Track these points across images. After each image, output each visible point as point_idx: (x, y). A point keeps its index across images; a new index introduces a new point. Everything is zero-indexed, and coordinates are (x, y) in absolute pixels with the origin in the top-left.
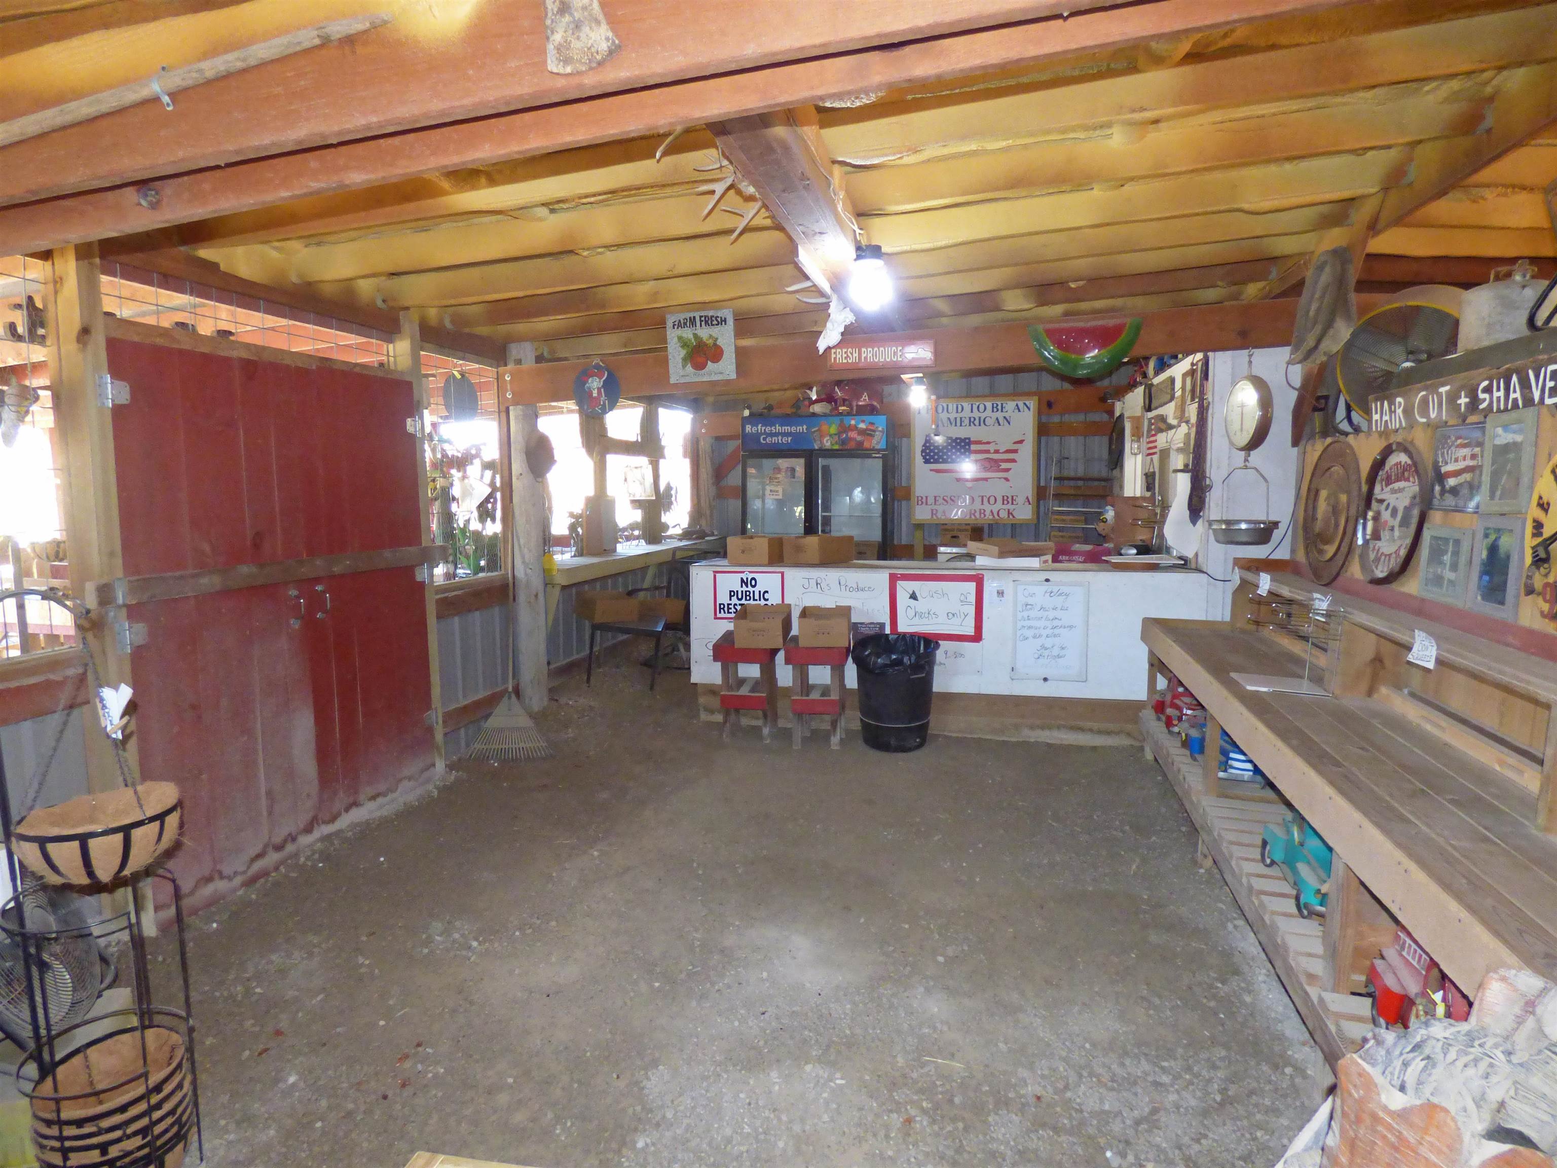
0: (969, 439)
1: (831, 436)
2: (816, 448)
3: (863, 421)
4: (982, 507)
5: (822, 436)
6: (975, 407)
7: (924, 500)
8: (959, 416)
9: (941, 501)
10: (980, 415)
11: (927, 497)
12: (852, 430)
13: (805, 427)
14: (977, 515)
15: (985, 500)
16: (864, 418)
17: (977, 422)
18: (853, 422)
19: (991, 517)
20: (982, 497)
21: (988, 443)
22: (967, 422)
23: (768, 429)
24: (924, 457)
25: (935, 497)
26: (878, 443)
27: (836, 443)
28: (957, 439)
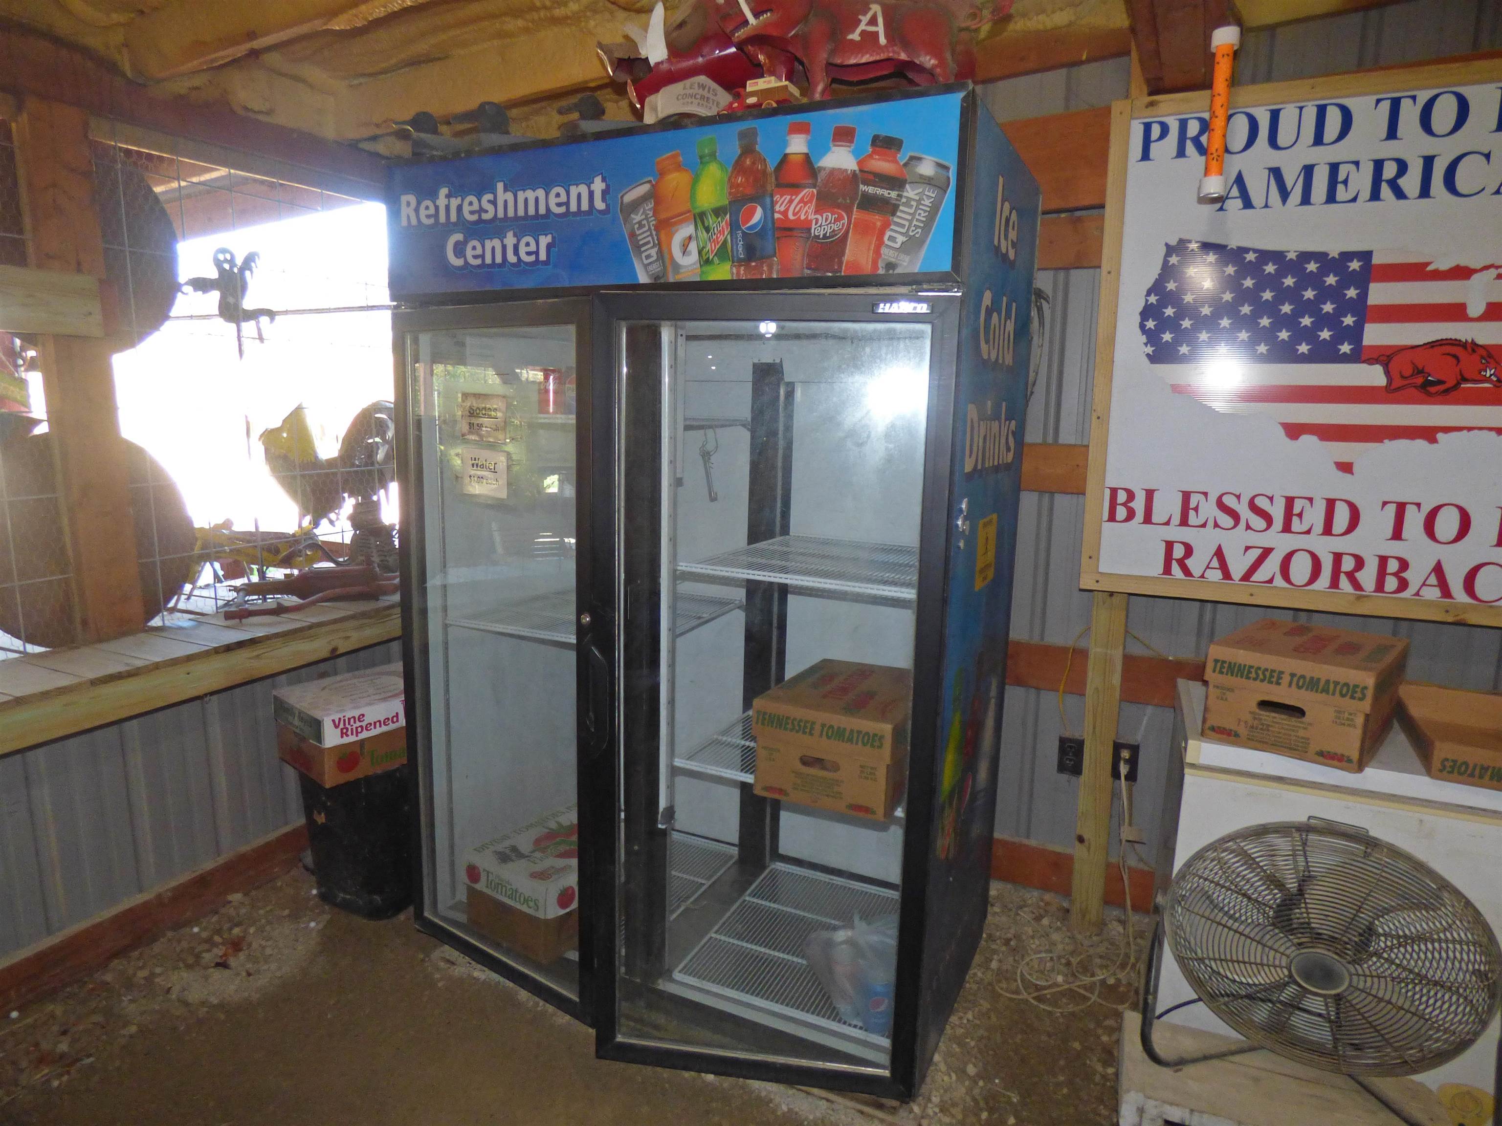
0: (1366, 256)
1: (700, 218)
2: (643, 278)
3: (844, 135)
4: (1395, 549)
5: (664, 226)
6: (1410, 114)
7: (1139, 505)
8: (1322, 156)
9: (1209, 510)
10: (1428, 145)
11: (1150, 494)
12: (794, 187)
13: (598, 185)
14: (1368, 577)
15: (1414, 521)
16: (847, 115)
17: (1411, 183)
18: (797, 145)
19: (1433, 593)
20: (1401, 508)
21: (1462, 273)
22: (1362, 181)
23: (470, 205)
24: (1152, 337)
25: (1186, 496)
26: (912, 245)
27: (722, 253)
28: (1305, 257)
